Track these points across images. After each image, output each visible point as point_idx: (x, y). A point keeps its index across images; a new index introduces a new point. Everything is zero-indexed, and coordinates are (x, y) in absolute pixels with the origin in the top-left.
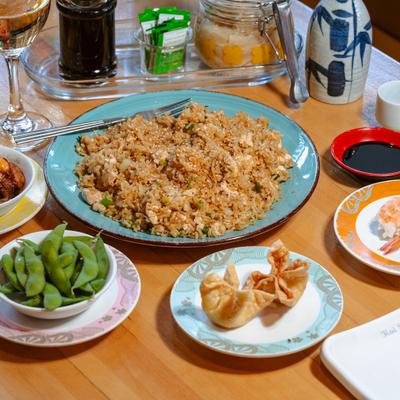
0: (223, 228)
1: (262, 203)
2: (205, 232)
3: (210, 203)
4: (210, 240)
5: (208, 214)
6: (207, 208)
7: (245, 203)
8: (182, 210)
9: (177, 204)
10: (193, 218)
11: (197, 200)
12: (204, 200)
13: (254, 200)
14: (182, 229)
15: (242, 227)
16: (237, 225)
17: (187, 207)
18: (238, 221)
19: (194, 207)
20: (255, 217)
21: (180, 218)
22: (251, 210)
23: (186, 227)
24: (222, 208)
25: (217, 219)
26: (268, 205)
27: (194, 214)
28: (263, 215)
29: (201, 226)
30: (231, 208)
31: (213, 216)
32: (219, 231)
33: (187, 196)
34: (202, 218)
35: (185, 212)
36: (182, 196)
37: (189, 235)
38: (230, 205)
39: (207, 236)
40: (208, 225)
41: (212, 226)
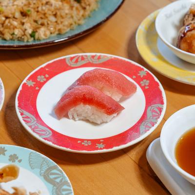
0: (48, 33)
1: (82, 12)
2: (32, 35)
3: (38, 12)
4: (37, 42)
5: (36, 21)
6: (34, 15)
7: (67, 11)
8: (14, 17)
9: (10, 12)
10: (23, 24)
11: (26, 9)
12: (32, 10)
13: (74, 9)
14: (13, 34)
15: (63, 32)
16: (59, 30)
17: (18, 15)
18: (60, 26)
19: (24, 14)
20: (75, 23)
21: (11, 24)
22: (72, 17)
23: (17, 32)
24: (47, 15)
25: (43, 25)
26: (87, 13)
27: (24, 21)
28: (82, 22)
29: (30, 31)
30: (55, 15)
31: (39, 23)
32: (45, 35)
33: (17, 5)
34: (31, 24)
35: (16, 19)
36: (13, 5)
37: (19, 39)
38: (54, 13)
39: (34, 39)
40: (35, 31)
41: (38, 30)
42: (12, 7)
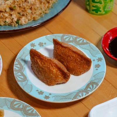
0: (27, 20)
1: (47, 5)
2: (17, 22)
3: (20, 7)
4: (21, 28)
5: (19, 13)
6: (18, 9)
7: (38, 6)
8: (5, 11)
9: (3, 8)
10: (11, 15)
11: (13, 6)
12: (16, 6)
13: (42, 3)
14: (5, 22)
15: (36, 19)
16: (34, 18)
17: (8, 10)
18: (34, 16)
19: (11, 9)
20: (43, 12)
21: (4, 16)
22: (41, 9)
23: (8, 20)
24: (26, 9)
25: (23, 15)
26: (50, 5)
27: (12, 13)
29: (16, 19)
30: (31, 9)
31: (21, 14)
32: (25, 22)
33: (7, 4)
34: (16, 15)
35: (7, 12)
36: (5, 4)
37: (9, 24)
38: (30, 7)
39: (19, 25)
40: (19, 19)
41: (21, 19)
42: (4, 5)
